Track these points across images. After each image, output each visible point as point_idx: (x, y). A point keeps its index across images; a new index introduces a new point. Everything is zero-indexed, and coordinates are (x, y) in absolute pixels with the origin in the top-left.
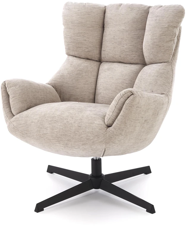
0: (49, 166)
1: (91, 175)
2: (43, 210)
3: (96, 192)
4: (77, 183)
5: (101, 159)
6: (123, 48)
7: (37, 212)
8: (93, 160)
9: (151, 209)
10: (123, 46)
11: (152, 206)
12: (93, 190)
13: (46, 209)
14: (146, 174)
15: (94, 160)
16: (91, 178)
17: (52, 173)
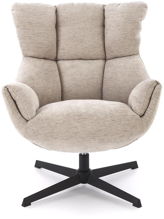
0: (37, 161)
1: (79, 170)
2: (30, 205)
3: (84, 187)
4: (65, 178)
5: (88, 154)
6: (86, 45)
7: (25, 207)
8: (80, 155)
9: (137, 203)
10: (86, 44)
11: (139, 200)
12: (81, 185)
13: (33, 204)
14: (133, 168)
15: (82, 155)
16: (79, 173)
17: (39, 168)
